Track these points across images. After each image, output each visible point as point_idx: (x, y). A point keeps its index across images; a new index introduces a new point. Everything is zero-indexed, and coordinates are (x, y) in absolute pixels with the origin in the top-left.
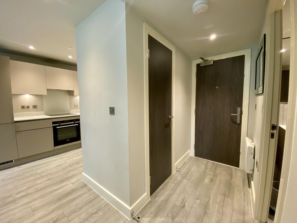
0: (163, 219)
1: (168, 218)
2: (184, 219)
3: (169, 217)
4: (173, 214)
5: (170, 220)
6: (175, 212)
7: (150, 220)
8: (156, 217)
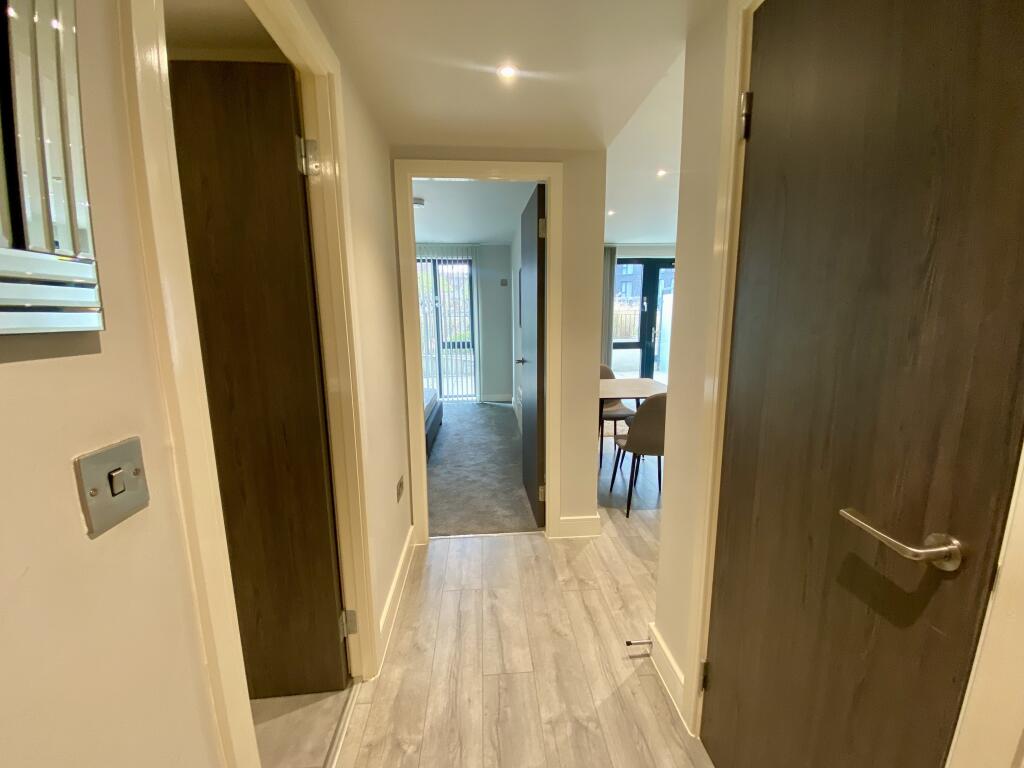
0: (598, 703)
1: (587, 714)
2: (552, 747)
3: (589, 719)
4: (588, 737)
5: (581, 713)
6: (589, 748)
7: (617, 678)
8: (613, 694)
